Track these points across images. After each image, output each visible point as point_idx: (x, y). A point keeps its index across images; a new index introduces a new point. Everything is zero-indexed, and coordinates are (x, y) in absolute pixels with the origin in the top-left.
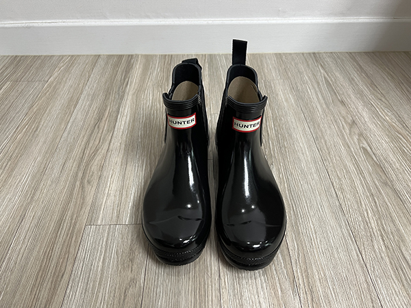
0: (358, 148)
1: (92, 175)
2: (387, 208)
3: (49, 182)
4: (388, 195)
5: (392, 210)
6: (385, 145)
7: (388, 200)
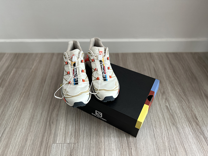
0: (164, 106)
1: (54, 119)
2: (173, 136)
3: (36, 123)
4: (174, 129)
5: (175, 137)
6: (176, 104)
7: (174, 132)
